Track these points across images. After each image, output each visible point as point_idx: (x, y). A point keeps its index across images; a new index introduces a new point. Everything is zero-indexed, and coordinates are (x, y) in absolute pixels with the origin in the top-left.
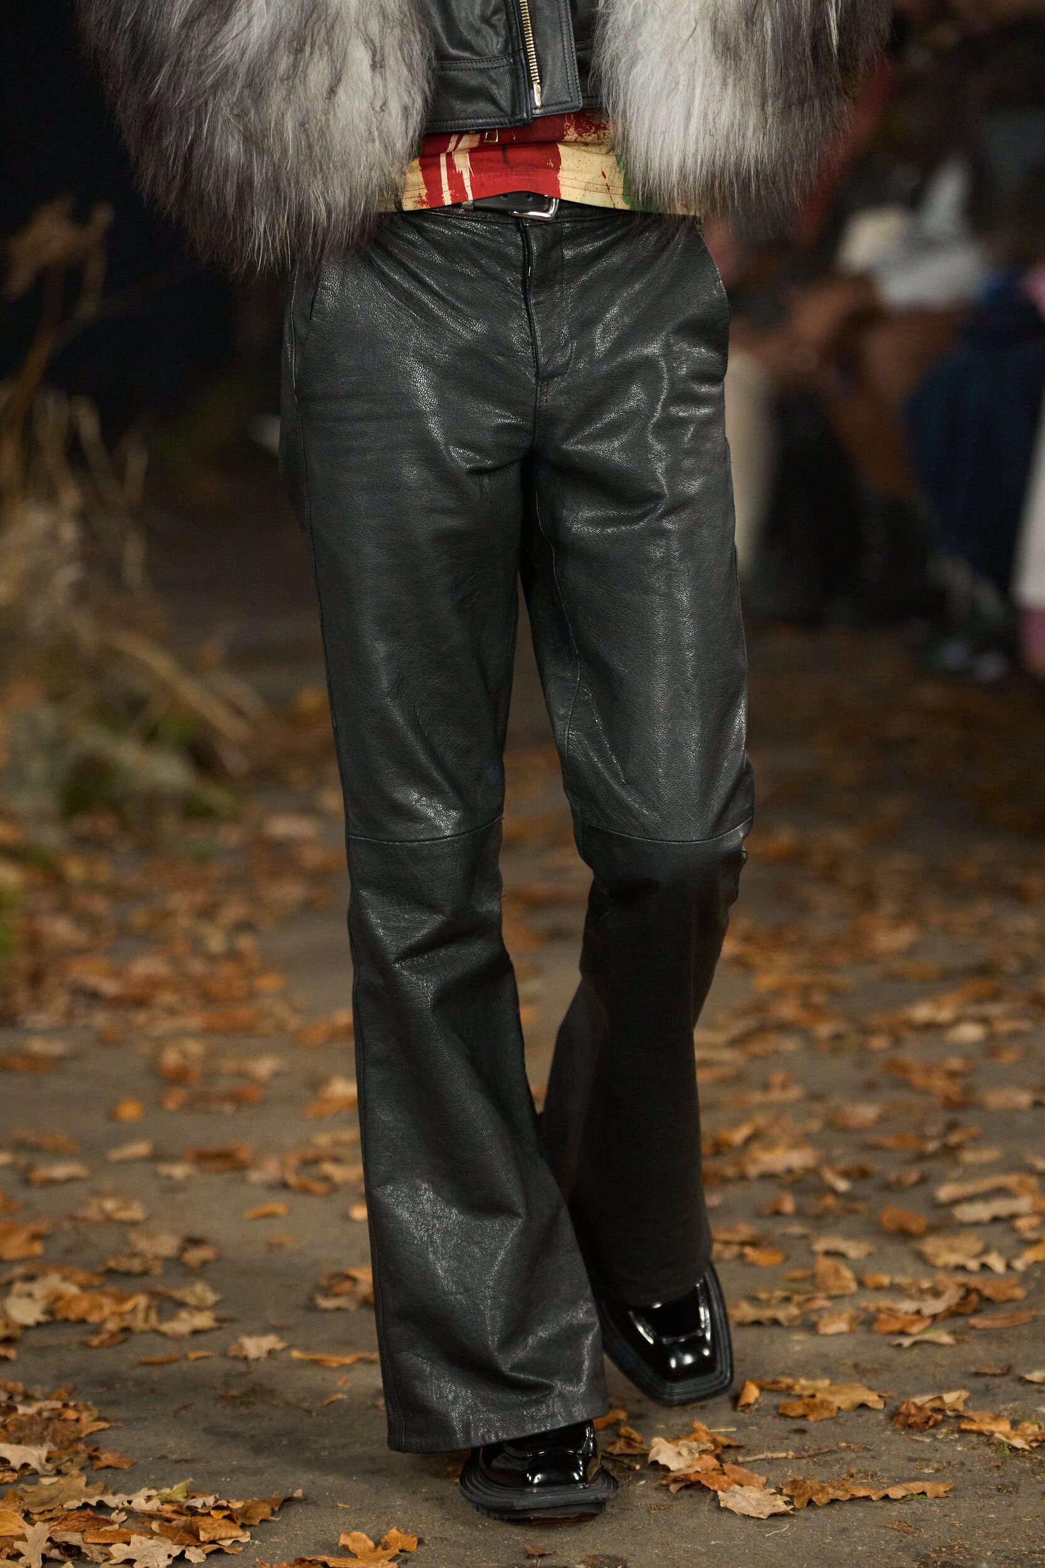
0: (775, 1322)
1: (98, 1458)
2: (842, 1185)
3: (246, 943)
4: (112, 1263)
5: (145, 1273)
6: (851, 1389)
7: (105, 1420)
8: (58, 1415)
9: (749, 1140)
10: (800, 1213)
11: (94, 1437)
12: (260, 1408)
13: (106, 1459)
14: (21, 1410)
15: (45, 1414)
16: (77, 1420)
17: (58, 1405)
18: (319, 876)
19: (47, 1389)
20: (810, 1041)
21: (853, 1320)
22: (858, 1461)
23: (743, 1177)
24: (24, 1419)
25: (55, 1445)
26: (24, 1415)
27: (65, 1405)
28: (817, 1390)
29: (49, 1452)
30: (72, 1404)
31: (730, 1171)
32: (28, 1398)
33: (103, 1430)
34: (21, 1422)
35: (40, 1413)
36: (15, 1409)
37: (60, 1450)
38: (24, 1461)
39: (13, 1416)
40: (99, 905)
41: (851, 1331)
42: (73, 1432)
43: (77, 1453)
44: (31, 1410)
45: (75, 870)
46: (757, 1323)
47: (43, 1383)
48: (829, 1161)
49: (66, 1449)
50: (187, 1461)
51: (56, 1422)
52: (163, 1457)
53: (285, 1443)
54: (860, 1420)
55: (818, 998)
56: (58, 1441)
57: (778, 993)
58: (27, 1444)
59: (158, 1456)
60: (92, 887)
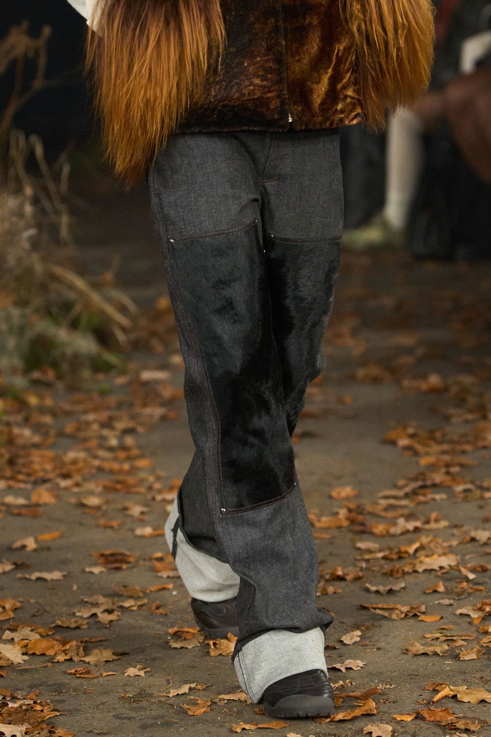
0: (436, 654)
1: (54, 733)
2: (471, 576)
3: (129, 441)
4: (59, 623)
5: (78, 628)
6: (478, 691)
7: (58, 711)
8: (30, 708)
9: (416, 551)
10: (448, 592)
11: (51, 720)
12: (144, 704)
13: (59, 733)
14: (10, 705)
15: (24, 707)
16: (42, 711)
17: (31, 702)
18: (169, 403)
19: (24, 693)
20: (451, 494)
21: (479, 652)
22: (483, 731)
23: (415, 571)
24: (12, 710)
25: (30, 725)
26: (12, 708)
27: (35, 702)
28: (458, 692)
29: (26, 729)
30: (39, 702)
31: (407, 569)
32: (14, 699)
33: (56, 716)
34: (11, 712)
35: (21, 707)
36: (8, 704)
37: (33, 727)
38: (12, 734)
39: (6, 708)
40: (48, 419)
41: (478, 659)
42: (40, 717)
43: (42, 729)
44: (16, 705)
45: (33, 400)
46: (425, 654)
47: (21, 689)
48: (463, 562)
49: (36, 727)
50: (104, 734)
51: (30, 711)
52: (90, 732)
53: (159, 723)
54: (485, 708)
55: (455, 470)
56: (32, 722)
57: (432, 467)
58: (15, 724)
59: (88, 730)
60: (42, 410)
